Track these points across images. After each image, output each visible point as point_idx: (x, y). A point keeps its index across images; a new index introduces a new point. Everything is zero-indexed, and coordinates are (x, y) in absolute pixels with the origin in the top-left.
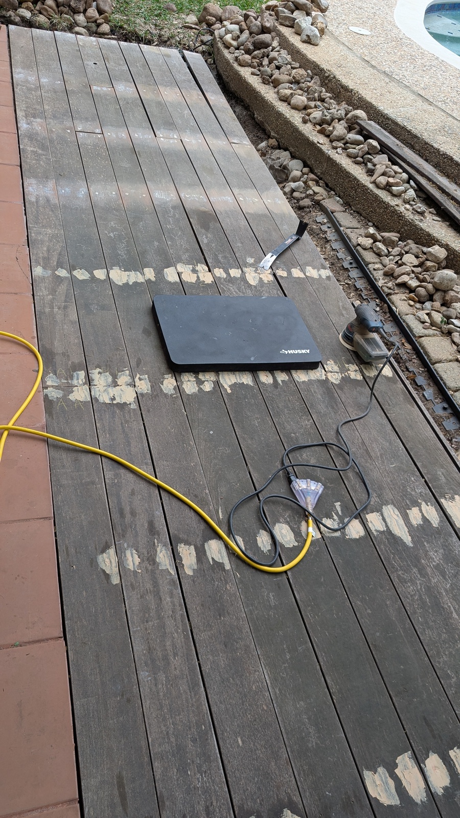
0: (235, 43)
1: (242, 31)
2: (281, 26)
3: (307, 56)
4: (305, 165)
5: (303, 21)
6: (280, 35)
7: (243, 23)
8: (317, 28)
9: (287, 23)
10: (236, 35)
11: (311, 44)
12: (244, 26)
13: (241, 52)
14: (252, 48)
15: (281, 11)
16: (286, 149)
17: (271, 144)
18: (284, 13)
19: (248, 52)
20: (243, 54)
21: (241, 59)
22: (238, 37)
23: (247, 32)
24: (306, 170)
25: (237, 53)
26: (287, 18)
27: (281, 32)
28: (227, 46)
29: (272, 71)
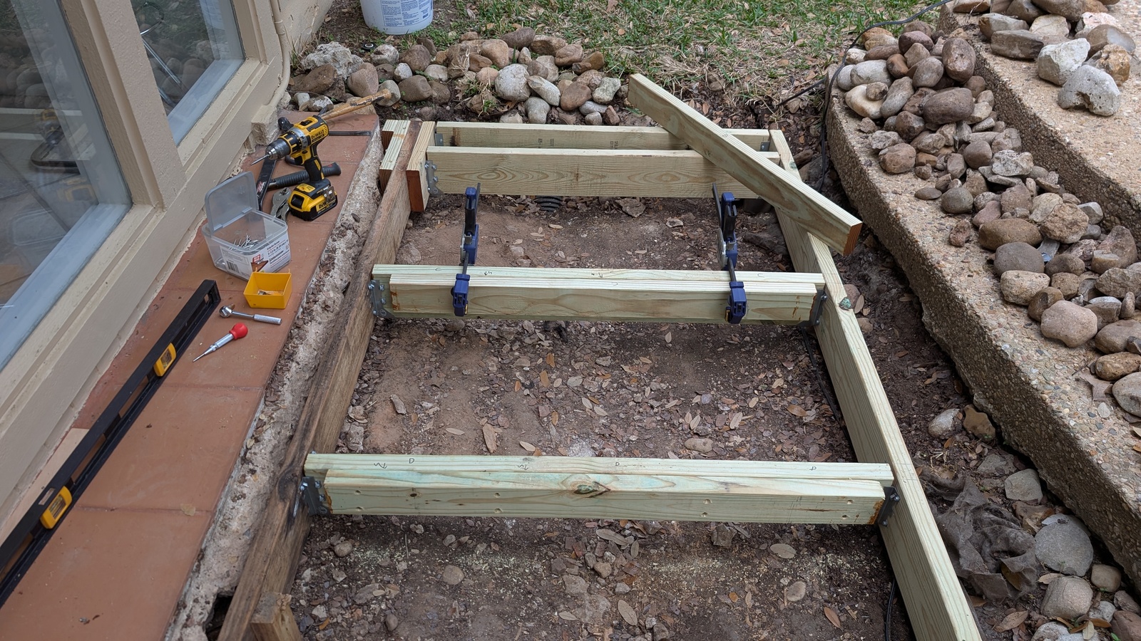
0: (873, 108)
1: (893, 76)
2: (999, 59)
3: (1084, 160)
4: (1102, 555)
5: (1063, 53)
6: (993, 83)
7: (897, 59)
8: (1107, 68)
9: (1016, 52)
10: (878, 91)
11: (1093, 114)
12: (900, 67)
13: (888, 138)
14: (917, 124)
15: (998, 22)
16: (1025, 462)
17: (974, 428)
18: (1006, 26)
19: (908, 136)
20: (894, 143)
21: (887, 157)
22: (884, 93)
23: (906, 81)
24: (1105, 576)
25: (880, 138)
26: (1013, 40)
27: (998, 78)
28: (855, 114)
29: (974, 195)
